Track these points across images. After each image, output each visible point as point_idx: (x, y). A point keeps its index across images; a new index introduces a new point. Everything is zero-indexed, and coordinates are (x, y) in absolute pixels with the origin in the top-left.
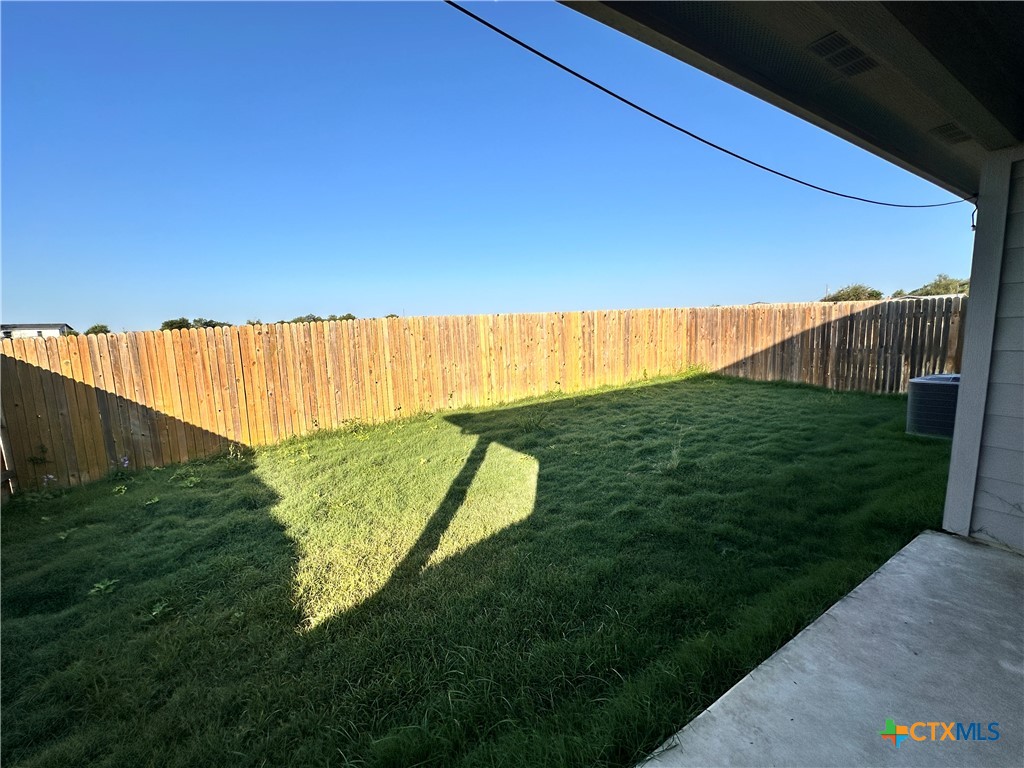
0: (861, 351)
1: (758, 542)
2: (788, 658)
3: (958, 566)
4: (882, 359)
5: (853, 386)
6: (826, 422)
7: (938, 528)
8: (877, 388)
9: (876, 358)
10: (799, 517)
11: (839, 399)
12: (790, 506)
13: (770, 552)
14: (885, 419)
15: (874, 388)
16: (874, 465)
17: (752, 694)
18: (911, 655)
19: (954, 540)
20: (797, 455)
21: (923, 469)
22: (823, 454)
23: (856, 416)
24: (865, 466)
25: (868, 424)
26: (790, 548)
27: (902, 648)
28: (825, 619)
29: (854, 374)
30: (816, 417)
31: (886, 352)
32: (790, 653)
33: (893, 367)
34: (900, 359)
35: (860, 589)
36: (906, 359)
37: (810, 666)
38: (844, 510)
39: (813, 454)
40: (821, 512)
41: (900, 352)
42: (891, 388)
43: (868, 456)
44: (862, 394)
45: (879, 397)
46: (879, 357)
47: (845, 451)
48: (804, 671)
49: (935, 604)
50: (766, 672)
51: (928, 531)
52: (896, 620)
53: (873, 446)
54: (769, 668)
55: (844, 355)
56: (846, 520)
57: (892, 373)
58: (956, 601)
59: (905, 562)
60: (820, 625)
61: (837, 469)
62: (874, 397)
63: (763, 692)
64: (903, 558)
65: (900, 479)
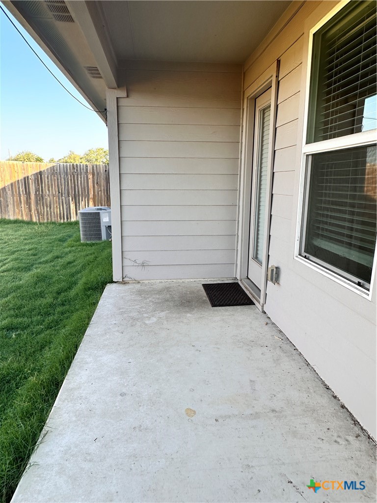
0: (49, 195)
1: (32, 322)
2: (78, 362)
3: (123, 294)
4: (61, 200)
5: (48, 219)
6: (40, 243)
7: (112, 282)
8: (60, 218)
9: (58, 200)
10: (49, 300)
11: (43, 228)
12: (41, 295)
13: (41, 324)
14: (70, 237)
15: (59, 219)
16: (74, 261)
17: (71, 386)
18: (121, 334)
19: (118, 285)
20: (32, 266)
21: (96, 257)
22: (46, 262)
23: (55, 237)
24: (69, 263)
25: (63, 240)
26: (51, 318)
27: (117, 334)
28: (86, 338)
29: (47, 211)
30: (33, 241)
31: (62, 196)
32: (79, 360)
33: (66, 205)
34: (69, 199)
35: (94, 319)
36: (72, 200)
37: (89, 360)
38: (70, 288)
39: (40, 263)
40: (59, 293)
41: (69, 196)
42: (67, 219)
43: (70, 258)
44: (54, 223)
45: (63, 224)
46: (59, 199)
47: (57, 257)
48: (87, 363)
49: (121, 312)
50: (72, 374)
51: (108, 284)
52: (111, 324)
53: (70, 252)
54: (73, 371)
55: (40, 199)
56: (73, 293)
57: (67, 209)
58: (127, 308)
59: (105, 300)
60: (85, 342)
61: (58, 268)
62: (61, 224)
63: (75, 382)
64: (104, 299)
65: (89, 264)
